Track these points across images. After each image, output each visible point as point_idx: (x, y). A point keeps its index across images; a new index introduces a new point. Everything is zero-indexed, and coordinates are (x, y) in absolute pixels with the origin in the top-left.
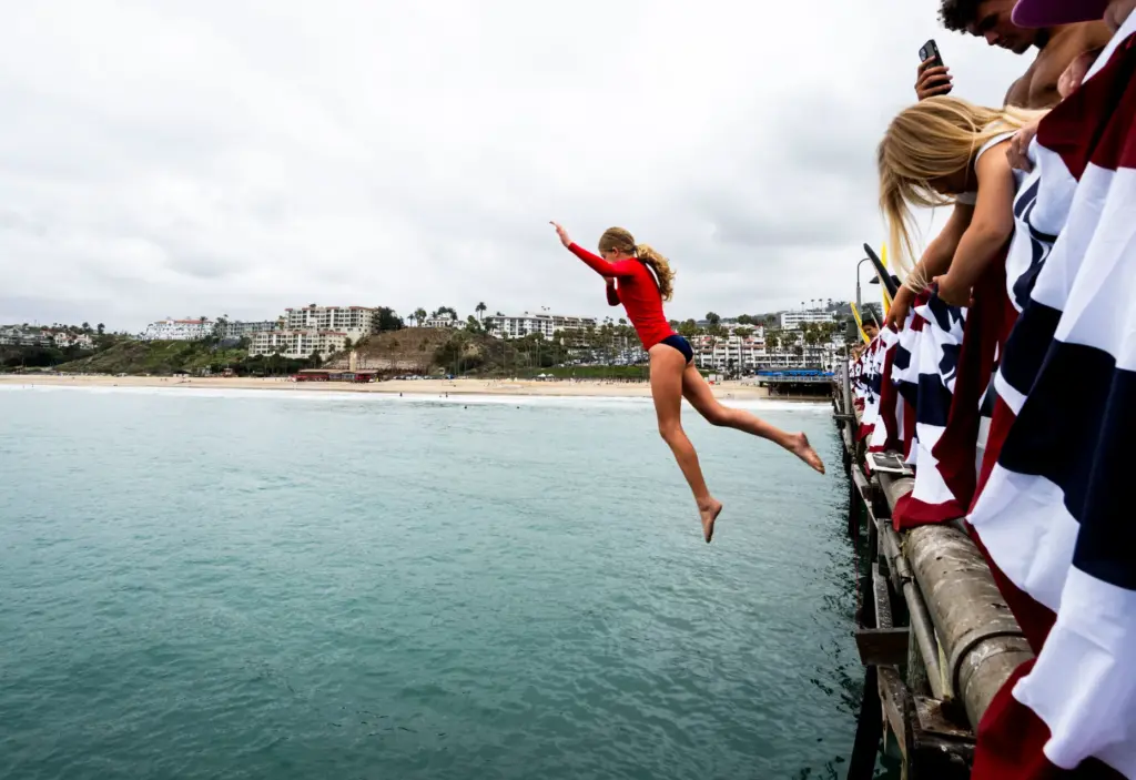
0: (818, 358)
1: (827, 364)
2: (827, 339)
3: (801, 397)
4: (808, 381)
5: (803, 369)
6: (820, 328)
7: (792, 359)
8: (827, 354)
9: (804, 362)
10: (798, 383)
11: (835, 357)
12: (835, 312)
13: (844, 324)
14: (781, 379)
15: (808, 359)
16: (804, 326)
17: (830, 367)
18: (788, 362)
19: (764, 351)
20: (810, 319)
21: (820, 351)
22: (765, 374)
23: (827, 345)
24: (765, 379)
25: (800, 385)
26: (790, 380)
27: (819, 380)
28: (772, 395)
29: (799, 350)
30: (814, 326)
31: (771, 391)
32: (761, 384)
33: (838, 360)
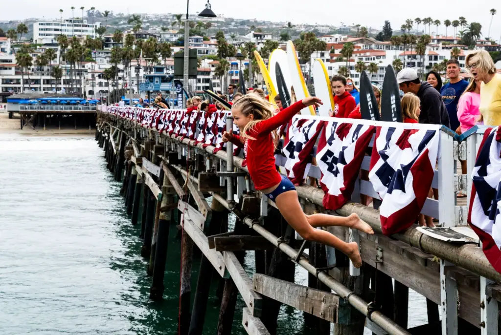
0: (79, 82)
1: (89, 88)
2: (88, 58)
3: (60, 131)
4: (69, 111)
5: (63, 96)
6: (82, 43)
7: (48, 82)
8: (89, 76)
9: (62, 86)
10: (56, 114)
11: (98, 80)
12: (98, 24)
13: (108, 40)
14: (36, 108)
15: (66, 82)
16: (63, 40)
17: (91, 92)
18: (43, 86)
19: (13, 71)
20: (69, 32)
21: (80, 73)
22: (15, 101)
23: (88, 65)
24: (17, 108)
25: (59, 115)
26: (47, 109)
27: (81, 109)
28: (26, 130)
29: (57, 72)
30: (75, 41)
31: (23, 124)
32: (11, 116)
33: (100, 84)
